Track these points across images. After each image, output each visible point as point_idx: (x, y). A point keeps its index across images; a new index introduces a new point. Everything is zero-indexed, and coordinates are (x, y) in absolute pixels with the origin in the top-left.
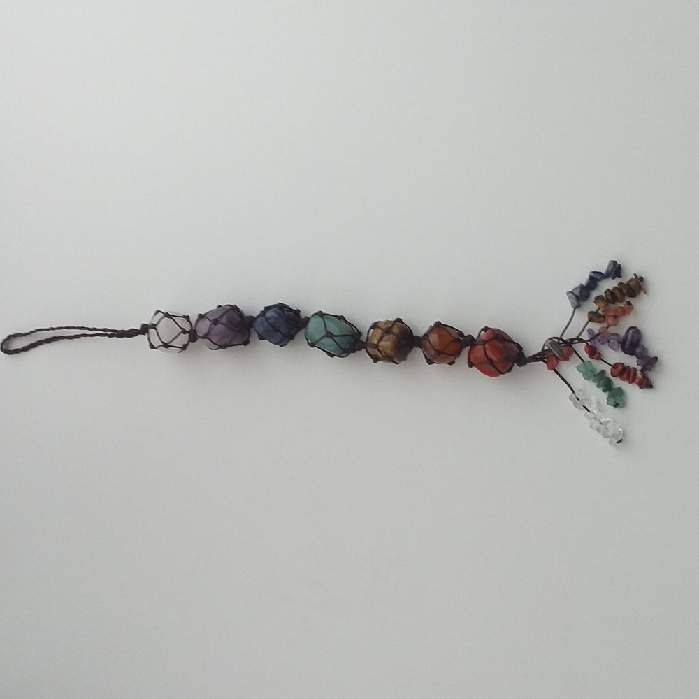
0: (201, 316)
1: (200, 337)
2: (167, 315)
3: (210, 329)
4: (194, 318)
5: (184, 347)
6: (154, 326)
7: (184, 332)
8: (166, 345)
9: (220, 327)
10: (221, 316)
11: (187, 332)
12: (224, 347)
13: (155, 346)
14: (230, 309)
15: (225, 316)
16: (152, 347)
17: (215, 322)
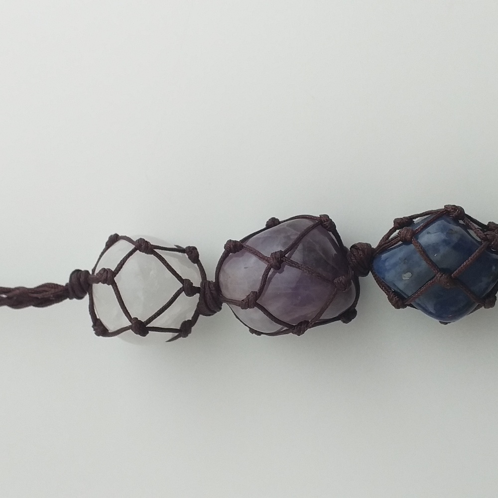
0: (234, 248)
1: (231, 302)
2: (143, 246)
3: (265, 281)
4: (211, 254)
5: (185, 329)
6: (109, 277)
7: (188, 288)
8: (141, 328)
9: (289, 274)
10: (292, 248)
11: (197, 290)
12: (299, 328)
13: (111, 328)
14: (313, 227)
15: (300, 247)
16: (100, 329)
17: (278, 262)
